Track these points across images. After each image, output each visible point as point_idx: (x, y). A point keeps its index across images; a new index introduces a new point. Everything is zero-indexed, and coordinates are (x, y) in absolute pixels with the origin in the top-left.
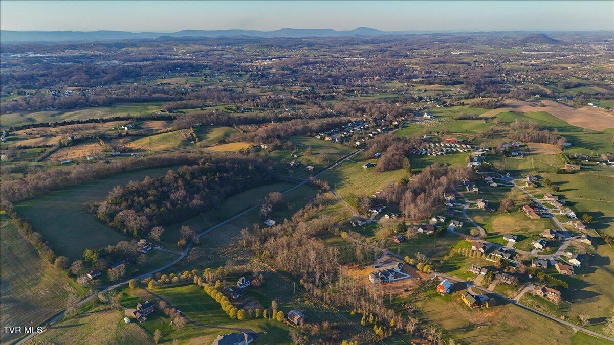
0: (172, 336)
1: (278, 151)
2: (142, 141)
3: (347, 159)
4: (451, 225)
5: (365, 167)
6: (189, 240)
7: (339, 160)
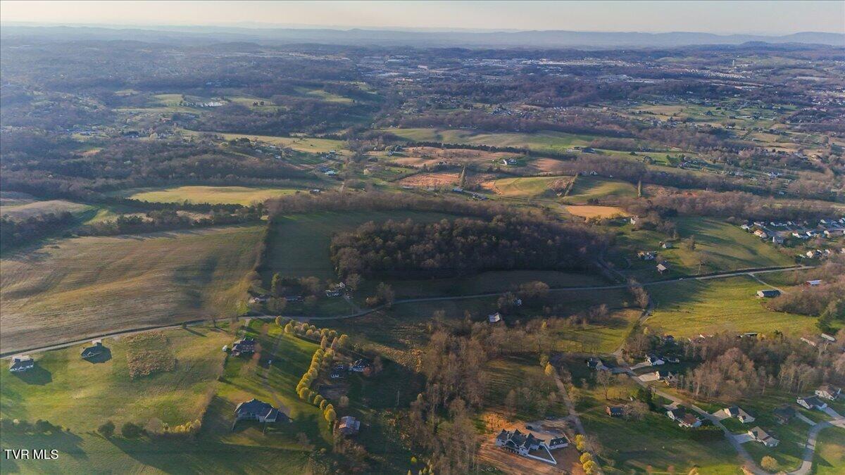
0: (235, 381)
1: (646, 232)
2: (506, 182)
3: (751, 274)
4: (750, 433)
5: (761, 294)
6: (382, 302)
7: (734, 270)
